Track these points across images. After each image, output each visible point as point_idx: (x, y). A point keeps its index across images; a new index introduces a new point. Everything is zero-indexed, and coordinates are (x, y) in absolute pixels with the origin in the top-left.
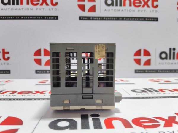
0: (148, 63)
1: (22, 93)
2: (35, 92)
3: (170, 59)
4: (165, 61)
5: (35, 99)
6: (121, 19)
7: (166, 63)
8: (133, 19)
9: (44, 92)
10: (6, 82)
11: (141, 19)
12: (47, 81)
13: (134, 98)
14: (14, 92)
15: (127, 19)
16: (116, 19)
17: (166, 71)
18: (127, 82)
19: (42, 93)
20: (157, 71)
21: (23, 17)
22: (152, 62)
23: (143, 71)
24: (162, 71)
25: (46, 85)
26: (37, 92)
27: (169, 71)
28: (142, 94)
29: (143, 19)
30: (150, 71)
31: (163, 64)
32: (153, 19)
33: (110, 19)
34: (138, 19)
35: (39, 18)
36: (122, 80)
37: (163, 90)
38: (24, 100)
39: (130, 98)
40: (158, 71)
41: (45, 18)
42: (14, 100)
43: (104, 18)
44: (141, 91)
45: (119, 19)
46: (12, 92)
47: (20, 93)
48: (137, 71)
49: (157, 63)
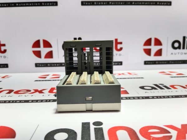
0: (159, 53)
1: (19, 92)
2: (34, 91)
3: (184, 48)
4: (178, 50)
5: (33, 101)
6: (129, 3)
7: (179, 53)
8: (143, 3)
9: (43, 91)
10: (4, 77)
11: (152, 3)
12: (48, 75)
13: (143, 98)
14: (10, 91)
15: (136, 3)
16: (124, 3)
17: (178, 62)
18: (135, 76)
19: (41, 92)
20: (168, 62)
21: (18, 4)
22: (164, 52)
23: (153, 63)
24: (174, 62)
25: (46, 81)
26: (36, 91)
27: (182, 62)
28: (151, 92)
29: (154, 3)
30: (161, 63)
31: (175, 54)
32: (165, 4)
33: (117, 3)
34: (148, 3)
35: (36, 4)
36: (130, 74)
37: (175, 86)
38: (20, 101)
39: (139, 98)
40: (170, 62)
41: (43, 4)
42: (9, 102)
43: (110, 3)
44: (150, 88)
45: (127, 3)
46: (8, 91)
47: (17, 92)
48: (147, 63)
49: (168, 54)
